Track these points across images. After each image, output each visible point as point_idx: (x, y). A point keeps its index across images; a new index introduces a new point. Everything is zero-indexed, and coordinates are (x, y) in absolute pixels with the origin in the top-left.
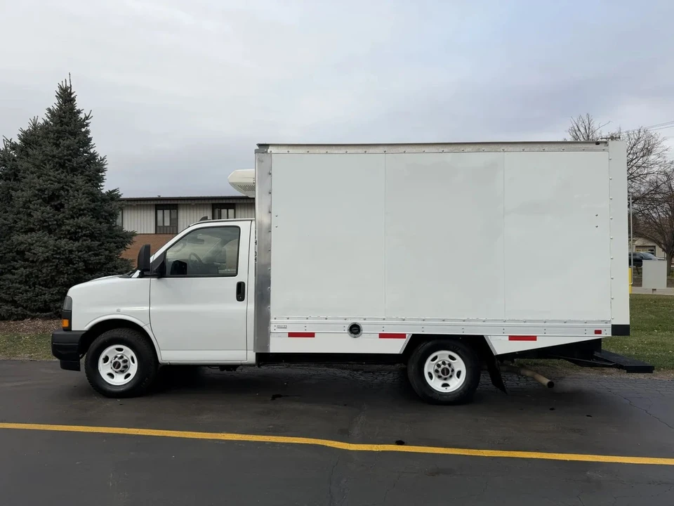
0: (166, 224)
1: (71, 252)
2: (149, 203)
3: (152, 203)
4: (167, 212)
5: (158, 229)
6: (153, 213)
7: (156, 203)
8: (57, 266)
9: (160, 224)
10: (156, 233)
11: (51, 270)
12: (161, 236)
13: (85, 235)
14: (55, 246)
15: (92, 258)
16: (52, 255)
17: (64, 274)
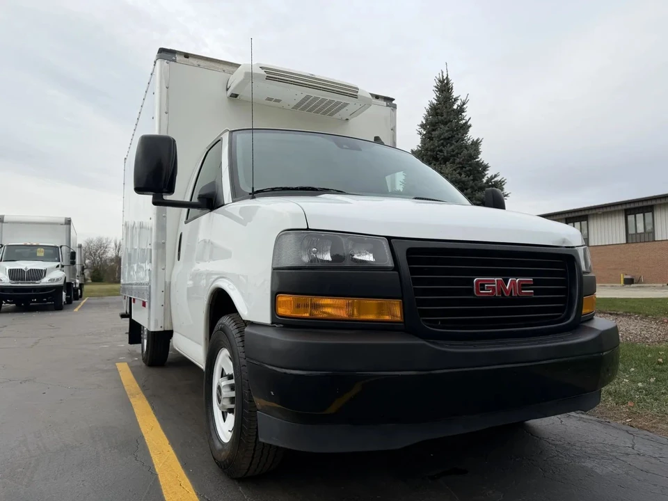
0: (639, 231)
2: (616, 208)
3: (620, 207)
4: (640, 216)
5: (630, 237)
6: (622, 219)
7: (624, 207)
9: (632, 231)
10: (627, 242)
12: (633, 245)
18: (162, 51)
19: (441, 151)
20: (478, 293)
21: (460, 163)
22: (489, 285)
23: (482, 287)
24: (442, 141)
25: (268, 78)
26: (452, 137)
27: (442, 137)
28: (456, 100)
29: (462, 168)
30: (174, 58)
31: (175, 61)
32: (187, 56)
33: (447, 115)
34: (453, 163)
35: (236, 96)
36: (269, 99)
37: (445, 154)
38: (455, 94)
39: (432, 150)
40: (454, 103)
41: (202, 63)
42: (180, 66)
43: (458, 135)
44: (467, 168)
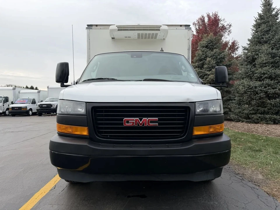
1: (256, 87)
8: (250, 95)
11: (248, 97)
13: (266, 78)
14: (248, 85)
15: (269, 91)
16: (247, 90)
17: (254, 100)
18: (88, 25)
19: (263, 38)
20: (125, 124)
21: (273, 43)
22: (131, 121)
23: (128, 122)
24: (263, 33)
25: (119, 30)
26: (270, 30)
27: (263, 31)
28: (274, 9)
29: (274, 46)
30: (91, 28)
31: (91, 29)
32: (97, 26)
33: (267, 19)
34: (269, 44)
35: (114, 38)
36: (126, 37)
37: (265, 39)
38: (273, 6)
39: (258, 38)
40: (272, 11)
41: (102, 27)
42: (94, 30)
43: (273, 28)
44: (278, 46)
